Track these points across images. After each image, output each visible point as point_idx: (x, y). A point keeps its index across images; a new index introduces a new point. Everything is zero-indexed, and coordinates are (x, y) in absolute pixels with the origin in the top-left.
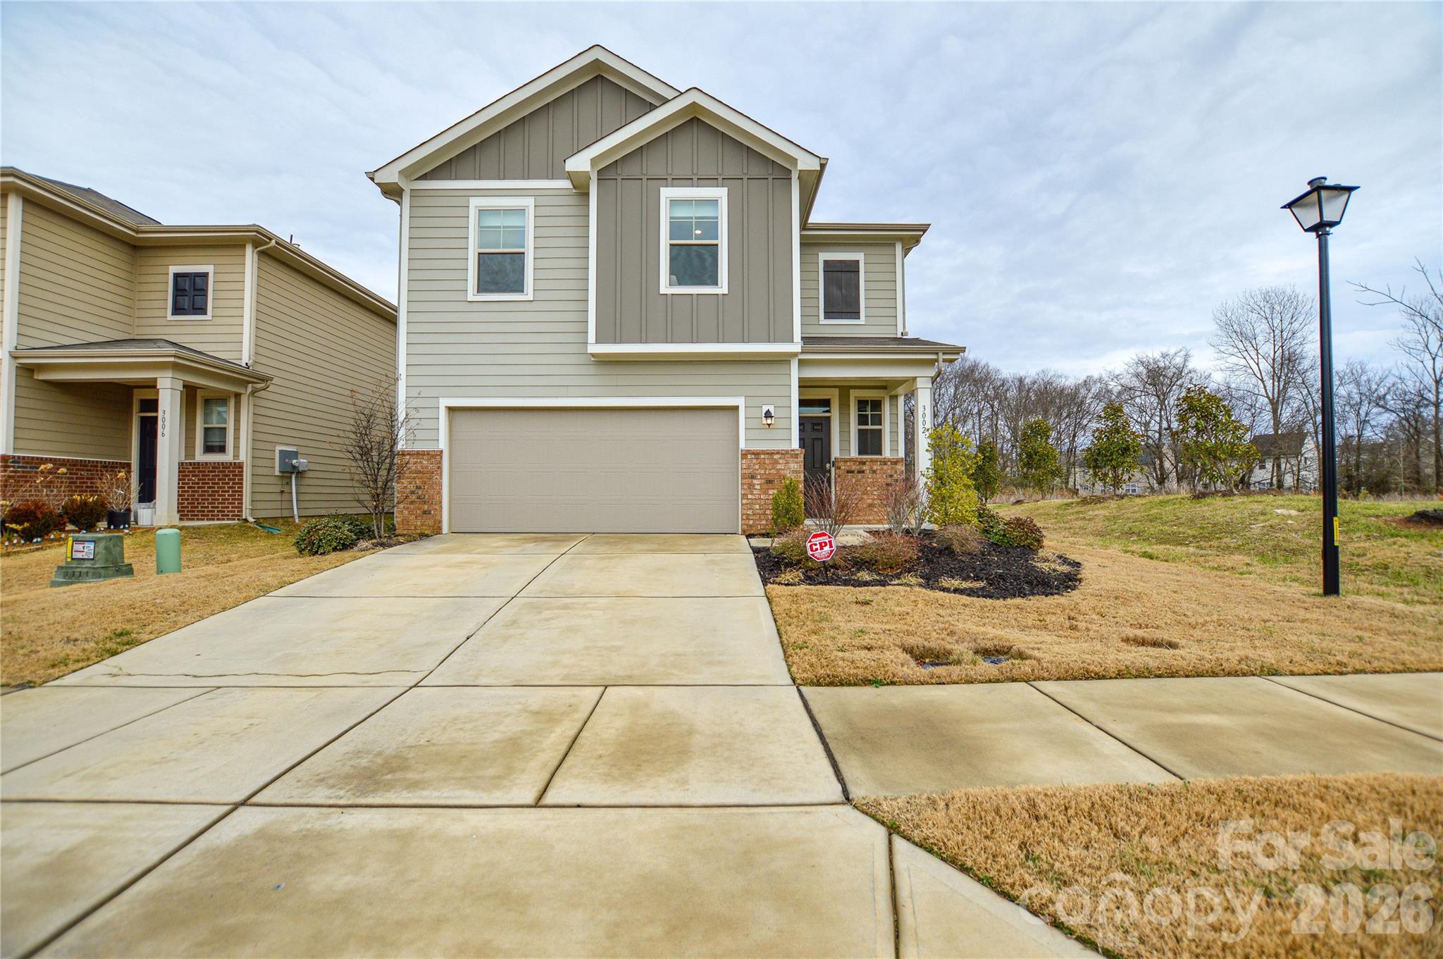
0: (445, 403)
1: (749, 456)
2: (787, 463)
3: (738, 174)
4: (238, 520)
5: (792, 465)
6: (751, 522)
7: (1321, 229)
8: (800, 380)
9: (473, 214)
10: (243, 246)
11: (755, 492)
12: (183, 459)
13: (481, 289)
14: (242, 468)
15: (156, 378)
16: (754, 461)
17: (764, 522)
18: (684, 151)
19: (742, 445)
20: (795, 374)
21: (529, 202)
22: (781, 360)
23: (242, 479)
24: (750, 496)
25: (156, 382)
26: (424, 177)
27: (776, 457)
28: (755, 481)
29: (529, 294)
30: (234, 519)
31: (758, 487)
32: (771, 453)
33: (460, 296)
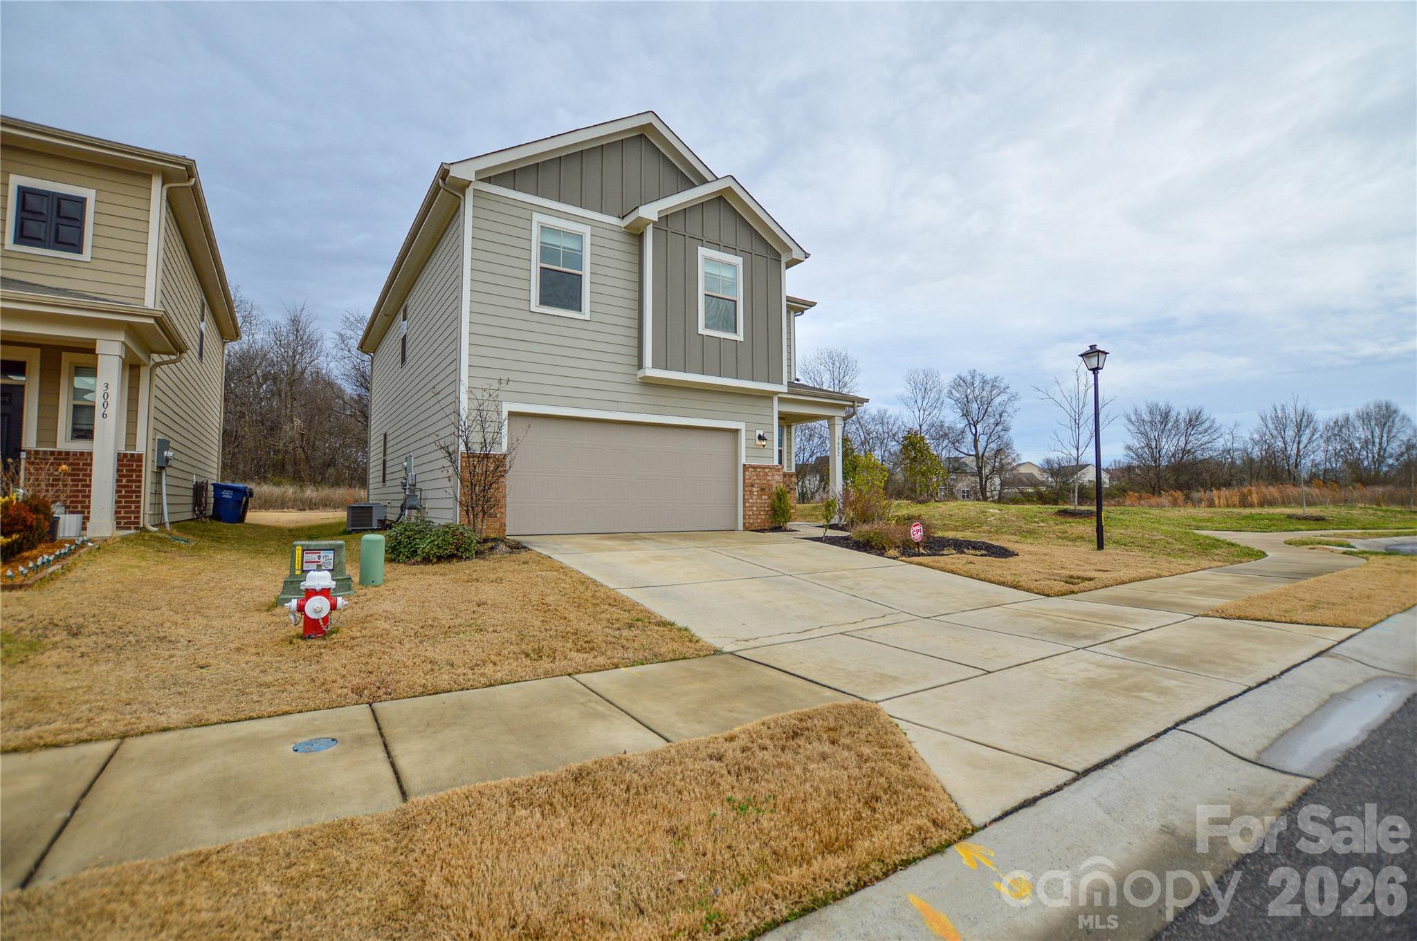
0: (507, 407)
1: (750, 469)
2: (773, 475)
3: (748, 248)
4: (136, 528)
5: (776, 477)
6: (751, 521)
7: (1095, 370)
8: (780, 413)
9: (536, 230)
10: (149, 177)
11: (754, 497)
12: (122, 450)
13: (543, 301)
14: (141, 461)
15: (96, 340)
16: (753, 473)
17: (759, 521)
18: (714, 221)
19: (743, 460)
20: (776, 407)
21: (586, 230)
22: (767, 396)
23: (141, 476)
24: (751, 501)
25: (95, 344)
26: (489, 180)
27: (767, 470)
28: (754, 489)
29: (586, 314)
30: (130, 528)
31: (755, 493)
32: (764, 468)
33: (523, 305)
